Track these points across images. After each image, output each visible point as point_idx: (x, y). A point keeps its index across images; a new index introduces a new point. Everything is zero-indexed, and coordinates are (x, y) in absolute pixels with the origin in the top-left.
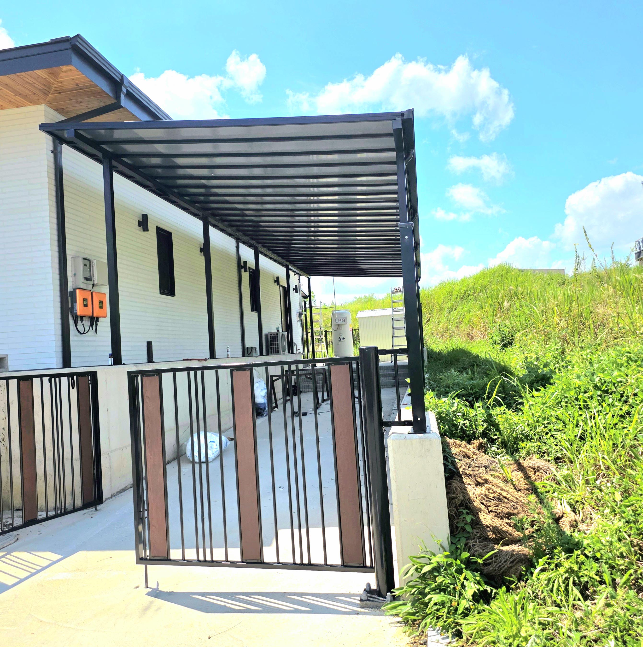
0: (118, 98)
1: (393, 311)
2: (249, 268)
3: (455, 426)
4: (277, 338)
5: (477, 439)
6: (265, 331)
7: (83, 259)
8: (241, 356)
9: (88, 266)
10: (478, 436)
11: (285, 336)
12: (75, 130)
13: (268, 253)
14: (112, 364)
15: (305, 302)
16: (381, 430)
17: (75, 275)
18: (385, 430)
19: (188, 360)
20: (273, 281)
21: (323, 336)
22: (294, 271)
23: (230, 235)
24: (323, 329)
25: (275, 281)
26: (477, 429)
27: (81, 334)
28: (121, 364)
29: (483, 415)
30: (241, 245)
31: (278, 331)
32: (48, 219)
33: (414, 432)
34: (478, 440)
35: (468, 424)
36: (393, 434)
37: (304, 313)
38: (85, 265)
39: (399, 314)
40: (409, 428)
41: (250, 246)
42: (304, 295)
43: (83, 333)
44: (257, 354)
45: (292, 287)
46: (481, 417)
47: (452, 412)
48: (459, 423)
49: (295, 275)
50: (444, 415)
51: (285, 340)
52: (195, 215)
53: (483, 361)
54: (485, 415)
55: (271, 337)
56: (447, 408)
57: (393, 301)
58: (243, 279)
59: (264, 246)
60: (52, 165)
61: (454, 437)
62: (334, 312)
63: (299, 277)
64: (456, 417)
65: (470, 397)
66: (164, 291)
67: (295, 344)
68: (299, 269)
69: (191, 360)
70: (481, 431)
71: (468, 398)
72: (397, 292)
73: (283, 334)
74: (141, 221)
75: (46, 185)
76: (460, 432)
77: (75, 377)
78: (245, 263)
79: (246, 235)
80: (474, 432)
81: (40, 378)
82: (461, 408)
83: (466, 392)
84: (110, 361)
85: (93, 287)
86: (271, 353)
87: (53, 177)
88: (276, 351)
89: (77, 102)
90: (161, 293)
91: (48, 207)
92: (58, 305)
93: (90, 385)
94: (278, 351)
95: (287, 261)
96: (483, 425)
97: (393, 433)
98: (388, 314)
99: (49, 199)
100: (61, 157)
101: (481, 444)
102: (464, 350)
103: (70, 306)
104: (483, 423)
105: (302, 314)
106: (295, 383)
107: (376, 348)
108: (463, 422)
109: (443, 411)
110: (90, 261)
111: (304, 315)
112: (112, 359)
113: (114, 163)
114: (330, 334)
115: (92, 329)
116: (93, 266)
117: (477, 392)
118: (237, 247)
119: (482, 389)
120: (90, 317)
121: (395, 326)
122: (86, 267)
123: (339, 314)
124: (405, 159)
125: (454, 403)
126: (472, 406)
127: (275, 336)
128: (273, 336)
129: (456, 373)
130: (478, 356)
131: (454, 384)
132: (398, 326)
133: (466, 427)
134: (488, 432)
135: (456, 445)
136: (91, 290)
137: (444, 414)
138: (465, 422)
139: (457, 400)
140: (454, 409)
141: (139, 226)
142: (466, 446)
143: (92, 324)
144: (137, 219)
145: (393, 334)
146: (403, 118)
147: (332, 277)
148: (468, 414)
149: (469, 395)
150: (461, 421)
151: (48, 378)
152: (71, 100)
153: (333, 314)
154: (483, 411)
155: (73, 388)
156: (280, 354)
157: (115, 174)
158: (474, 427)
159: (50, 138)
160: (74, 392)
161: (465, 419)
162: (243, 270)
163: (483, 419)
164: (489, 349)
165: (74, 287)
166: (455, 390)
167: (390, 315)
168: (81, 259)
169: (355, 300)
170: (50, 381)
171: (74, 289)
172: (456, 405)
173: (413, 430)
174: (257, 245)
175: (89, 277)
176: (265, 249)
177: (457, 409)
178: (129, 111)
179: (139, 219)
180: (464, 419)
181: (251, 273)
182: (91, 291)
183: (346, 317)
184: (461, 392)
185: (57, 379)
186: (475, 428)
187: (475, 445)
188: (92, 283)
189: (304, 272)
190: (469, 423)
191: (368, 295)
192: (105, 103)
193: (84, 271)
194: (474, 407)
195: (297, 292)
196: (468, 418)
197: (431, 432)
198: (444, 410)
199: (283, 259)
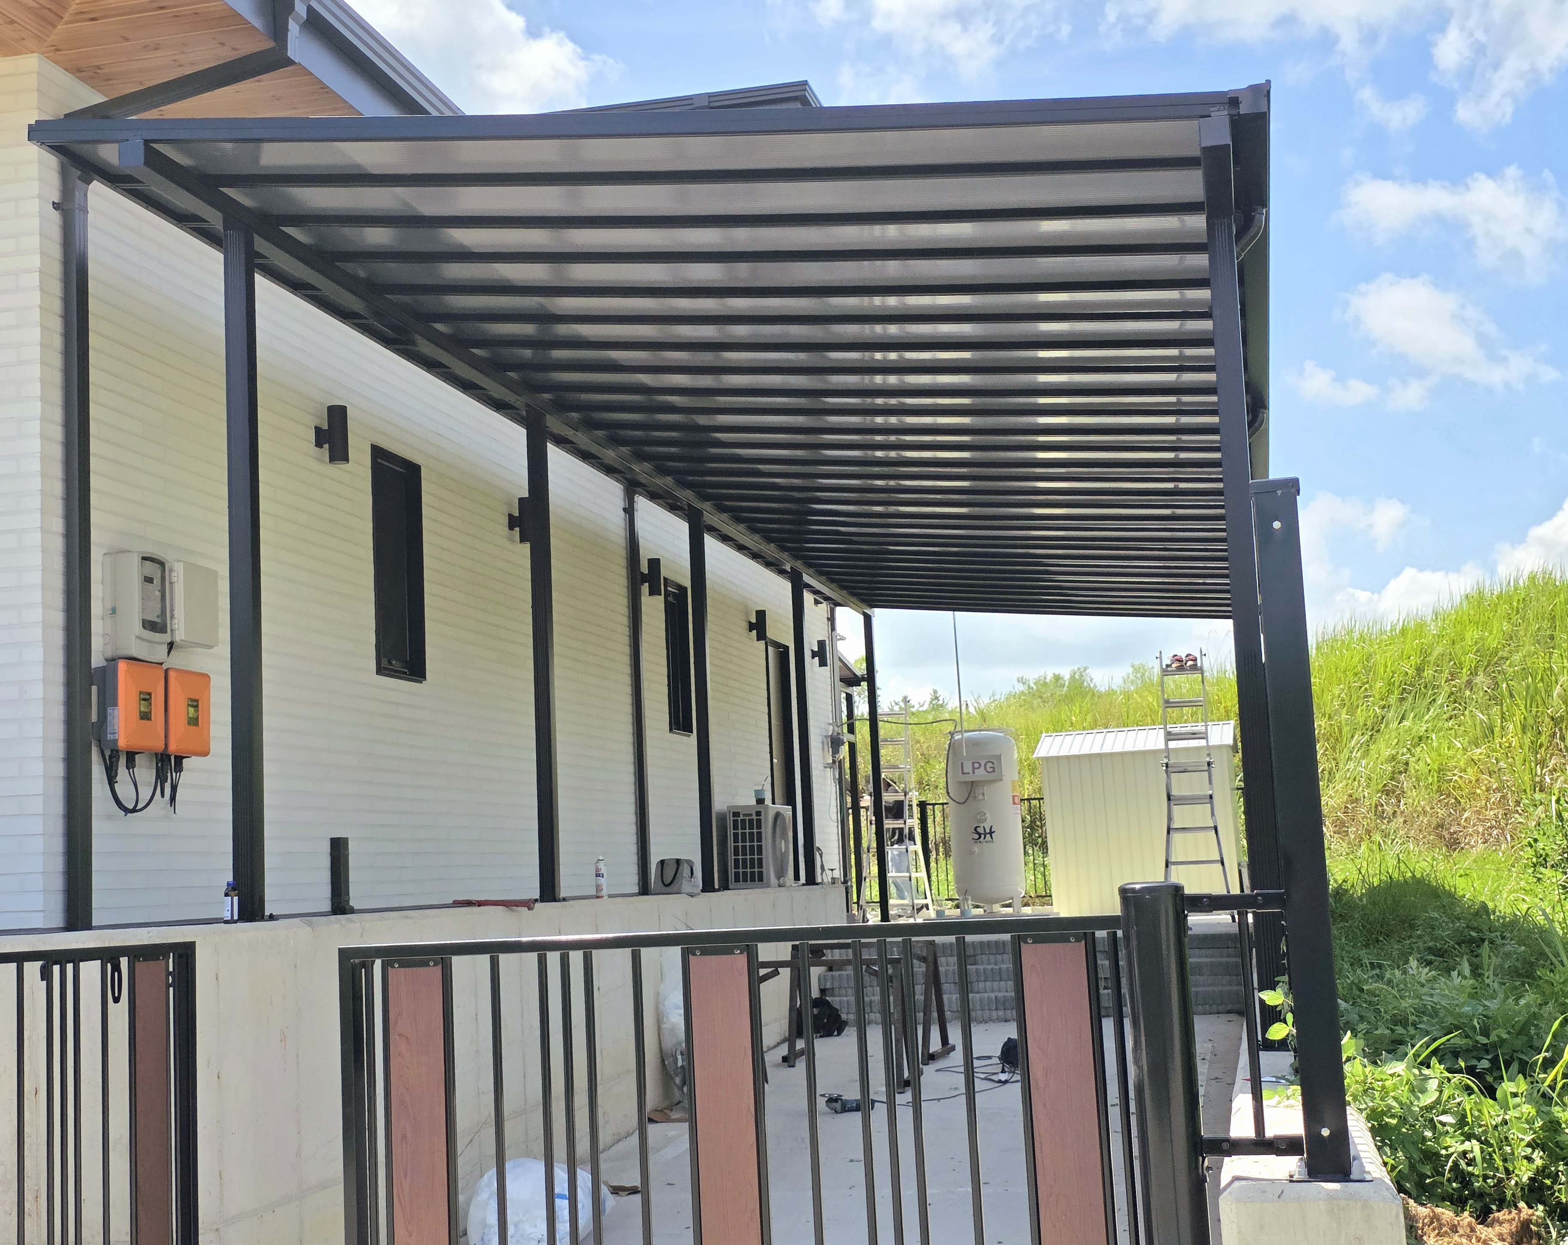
0: (279, 33)
1: (1170, 736)
2: (665, 579)
3: (1433, 1157)
4: (759, 826)
5: (1509, 1206)
6: (720, 803)
7: (144, 559)
8: (636, 890)
9: (157, 581)
10: (1513, 1195)
11: (784, 819)
12: (147, 142)
13: (731, 530)
14: (236, 917)
15: (849, 698)
16: (1197, 1168)
17: (114, 611)
18: (1208, 1168)
19: (469, 903)
20: (746, 625)
21: (914, 822)
22: (816, 592)
23: (609, 470)
24: (915, 797)
25: (751, 626)
26: (1508, 1172)
27: (127, 811)
28: (262, 918)
29: (1528, 1122)
30: (642, 503)
31: (760, 801)
32: (35, 427)
33: (1310, 1174)
34: (1514, 1212)
35: (1477, 1153)
36: (1237, 1184)
37: (847, 737)
38: (149, 580)
39: (1186, 750)
40: (1291, 1165)
41: (674, 507)
42: (847, 674)
43: (134, 810)
44: (697, 886)
45: (810, 644)
46: (1524, 1132)
47: (1421, 1109)
48: (1446, 1148)
49: (817, 602)
50: (1394, 1122)
51: (784, 835)
52: (499, 406)
53: (1503, 925)
54: (1539, 1123)
55: (735, 822)
56: (1403, 1093)
57: (1167, 702)
58: (645, 619)
59: (722, 509)
60: (56, 251)
61: (1429, 1198)
62: (958, 737)
63: (832, 612)
64: (1434, 1128)
65: (1479, 1059)
66: (390, 662)
67: (819, 849)
68: (833, 586)
69: (480, 904)
70: (1525, 1179)
71: (1474, 1062)
72: (1181, 669)
73: (777, 815)
74: (326, 427)
75: (36, 315)
76: (1449, 1180)
77: (124, 962)
78: (654, 563)
79: (663, 471)
80: (1500, 1180)
81: (14, 965)
82: (1452, 1097)
83: (1464, 1041)
84: (229, 906)
85: (169, 653)
86: (737, 880)
87: (56, 288)
88: (753, 873)
89: (146, 47)
90: (380, 671)
91: (36, 389)
92: (58, 712)
93: (171, 989)
94: (761, 874)
95: (797, 557)
96: (1529, 1159)
97: (1236, 1179)
98: (1150, 746)
99: (42, 363)
100: (86, 220)
101: (1525, 1225)
102: (1429, 885)
103: (94, 718)
104: (1529, 1150)
105: (843, 743)
106: (823, 991)
107: (1177, 889)
108: (1461, 1148)
109: (1390, 1108)
110: (162, 564)
111: (846, 746)
112: (236, 899)
113: (261, 245)
114: (938, 814)
115: (163, 796)
116: (171, 583)
117: (1502, 1041)
118: (629, 511)
119: (1519, 1033)
120: (156, 754)
121: (1174, 792)
122: (150, 586)
123: (975, 744)
124: (1239, 237)
125: (1427, 1078)
126: (1491, 1092)
127: (751, 821)
128: (743, 821)
129: (1425, 973)
130: (1484, 906)
131: (1421, 1011)
132: (1185, 793)
133: (1471, 1162)
134: (1548, 1182)
135: (1441, 1226)
136: (161, 664)
137: (1393, 1116)
138: (1467, 1146)
139: (1438, 1069)
140: (1428, 1099)
141: (319, 444)
142: (1473, 1230)
143: (161, 778)
144: (312, 422)
145: (1170, 819)
146: (1234, 112)
147: (950, 613)
148: (1478, 1118)
149: (1476, 1051)
150: (1454, 1145)
151: (40, 963)
152: (127, 40)
153: (953, 747)
154: (1528, 1109)
155: (116, 1000)
156: (768, 886)
157: (261, 282)
158: (1499, 1163)
159: (52, 161)
160: (119, 1013)
161: (1469, 1137)
162: (645, 588)
163: (1528, 1138)
164: (1523, 883)
165: (109, 654)
166: (1427, 1033)
167: (1154, 752)
168: (136, 560)
169: (1021, 687)
170: (46, 975)
171: (107, 660)
172: (1433, 1085)
173: (1305, 1171)
174: (698, 505)
175: (158, 620)
176: (725, 516)
177: (1438, 1101)
178: (311, 74)
179: (317, 422)
180: (1462, 1134)
181: (670, 599)
182: (165, 667)
183: (999, 758)
184: (1448, 1040)
185: (70, 967)
186: (1501, 1169)
187: (1505, 1229)
188: (166, 638)
189: (854, 595)
190: (1481, 1149)
191: (1066, 676)
192: (235, 49)
193: (144, 598)
194: (1499, 1094)
195: (823, 663)
196: (1478, 1131)
197: (1368, 1177)
198: (1394, 1104)
199: (783, 549)
